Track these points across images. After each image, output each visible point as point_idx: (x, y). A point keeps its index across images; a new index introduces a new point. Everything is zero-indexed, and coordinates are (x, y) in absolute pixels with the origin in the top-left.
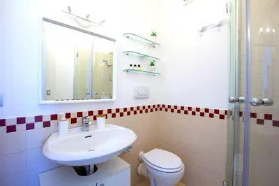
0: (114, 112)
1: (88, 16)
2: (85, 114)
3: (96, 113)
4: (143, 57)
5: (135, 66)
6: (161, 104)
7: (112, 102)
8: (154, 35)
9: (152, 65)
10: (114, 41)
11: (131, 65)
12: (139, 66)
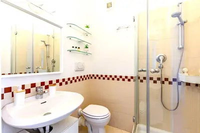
0: (61, 81)
1: (42, 5)
2: (38, 85)
3: (47, 84)
4: (81, 41)
5: (76, 47)
6: (92, 74)
7: (60, 74)
8: (87, 27)
9: (87, 47)
10: (61, 28)
11: (73, 47)
12: (79, 48)
